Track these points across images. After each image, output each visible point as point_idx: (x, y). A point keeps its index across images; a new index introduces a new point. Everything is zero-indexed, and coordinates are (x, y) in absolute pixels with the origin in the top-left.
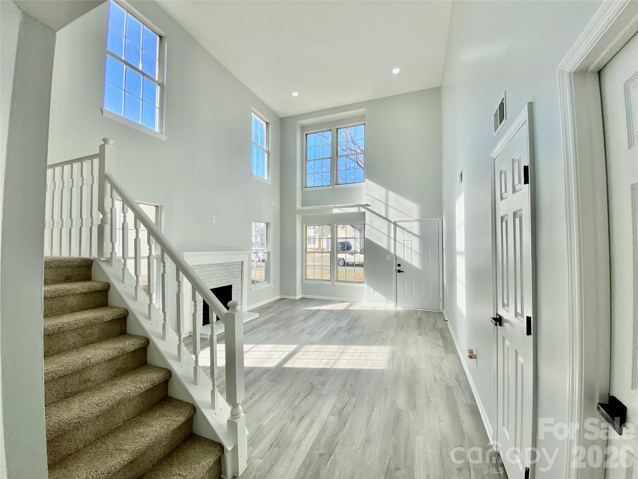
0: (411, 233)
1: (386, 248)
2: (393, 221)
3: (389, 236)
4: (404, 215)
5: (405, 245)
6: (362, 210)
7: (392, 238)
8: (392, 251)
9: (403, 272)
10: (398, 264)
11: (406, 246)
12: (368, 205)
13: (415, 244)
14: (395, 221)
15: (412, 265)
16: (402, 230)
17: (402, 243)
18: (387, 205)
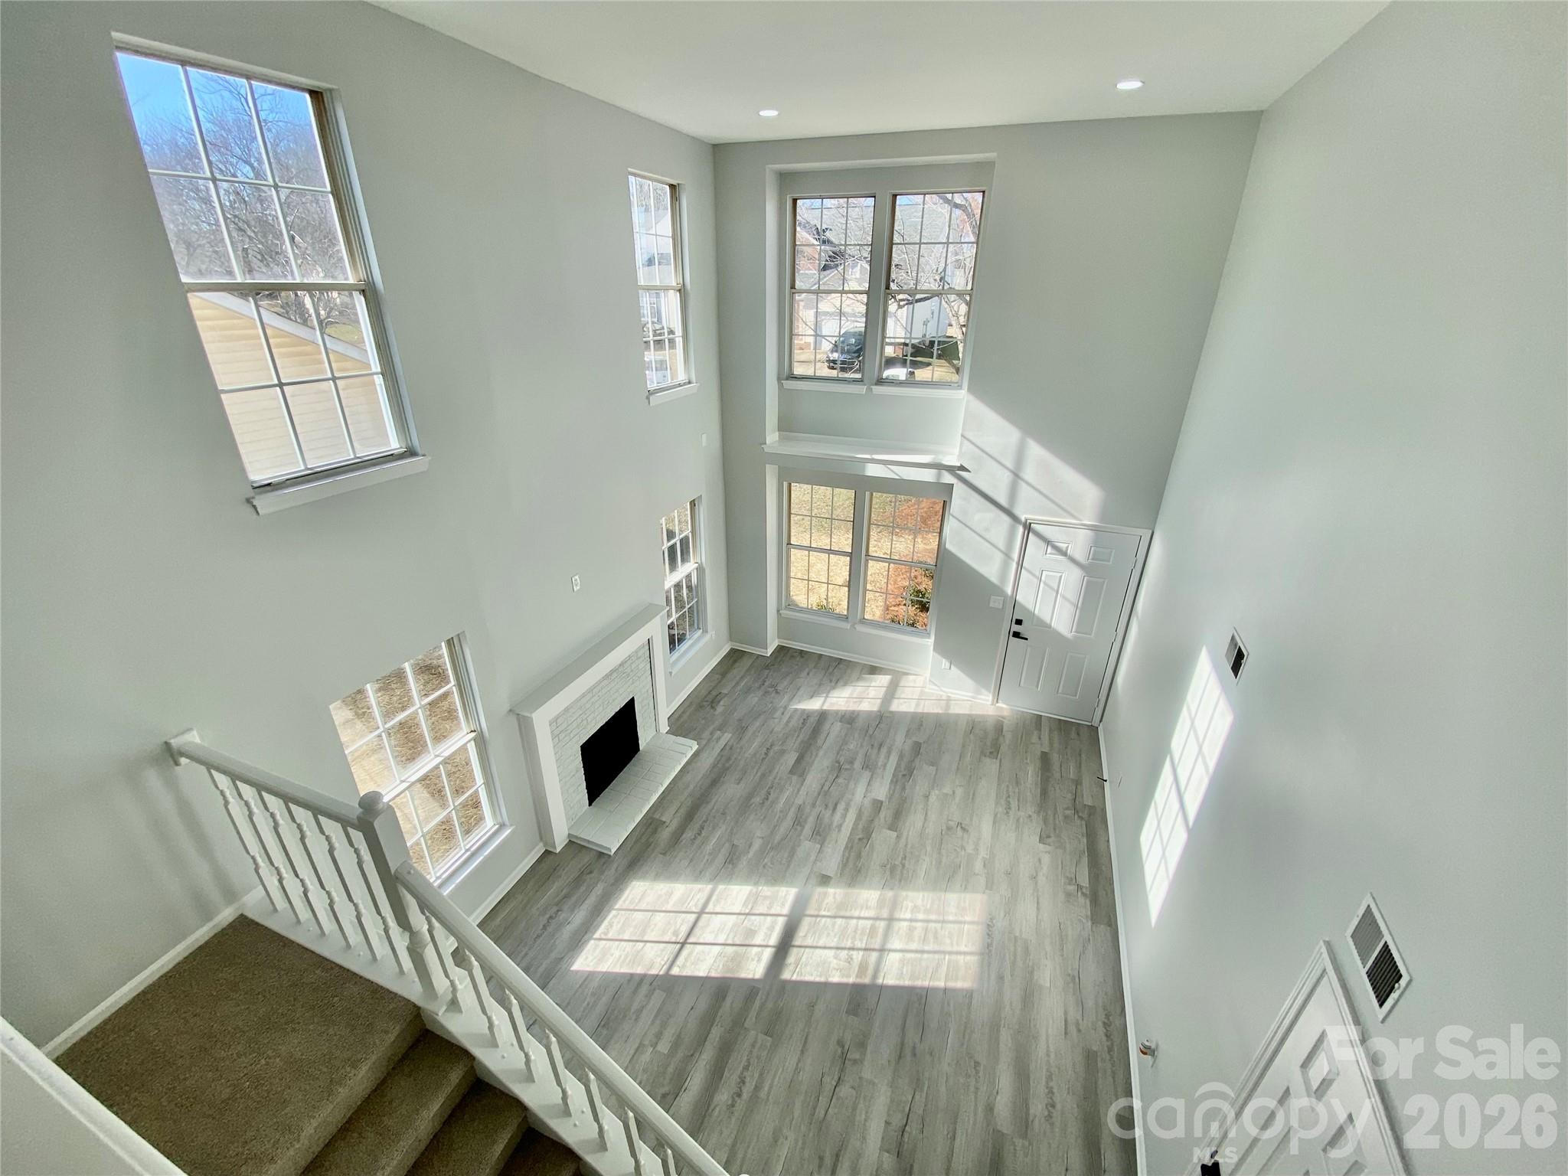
0: (1064, 554)
1: (994, 579)
2: (1023, 520)
3: (1007, 555)
4: (1056, 508)
5: (1043, 578)
6: (948, 478)
7: (1013, 560)
8: (1009, 590)
9: (1026, 639)
10: (1017, 620)
11: (1045, 583)
12: (962, 468)
13: (1072, 579)
14: (1028, 521)
15: (1050, 627)
16: (1043, 545)
17: (1038, 574)
18: (1016, 475)
